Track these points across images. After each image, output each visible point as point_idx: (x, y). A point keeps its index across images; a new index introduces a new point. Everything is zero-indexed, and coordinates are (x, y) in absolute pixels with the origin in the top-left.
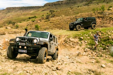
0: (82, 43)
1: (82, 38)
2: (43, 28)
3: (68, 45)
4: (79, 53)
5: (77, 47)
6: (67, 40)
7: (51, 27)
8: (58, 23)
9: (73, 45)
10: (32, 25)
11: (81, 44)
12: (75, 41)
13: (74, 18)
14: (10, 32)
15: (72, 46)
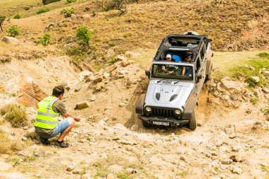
0: (255, 94)
1: (257, 79)
2: (102, 39)
3: (216, 100)
4: (257, 124)
5: (245, 106)
6: (215, 85)
7: (130, 35)
8: (156, 24)
9: (232, 99)
10: (64, 28)
11: (254, 97)
12: (239, 89)
13: (207, 7)
14: (21, 55)
15: (230, 102)
